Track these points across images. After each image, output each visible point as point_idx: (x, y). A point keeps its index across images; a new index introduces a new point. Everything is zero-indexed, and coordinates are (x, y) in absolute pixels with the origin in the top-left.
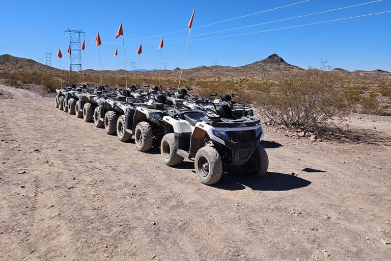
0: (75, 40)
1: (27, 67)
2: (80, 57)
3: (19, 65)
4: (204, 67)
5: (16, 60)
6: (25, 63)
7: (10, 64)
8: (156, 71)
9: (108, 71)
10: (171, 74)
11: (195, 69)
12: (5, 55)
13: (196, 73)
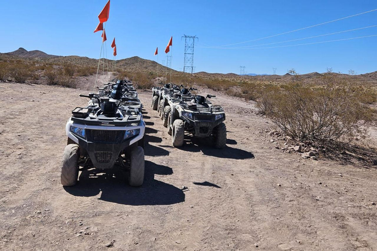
0: (189, 45)
1: (151, 68)
2: (193, 60)
3: (145, 65)
4: (317, 74)
5: (143, 61)
6: (150, 64)
7: (138, 65)
8: (264, 76)
9: (219, 74)
10: (279, 80)
11: (306, 75)
12: (135, 57)
13: (307, 79)
